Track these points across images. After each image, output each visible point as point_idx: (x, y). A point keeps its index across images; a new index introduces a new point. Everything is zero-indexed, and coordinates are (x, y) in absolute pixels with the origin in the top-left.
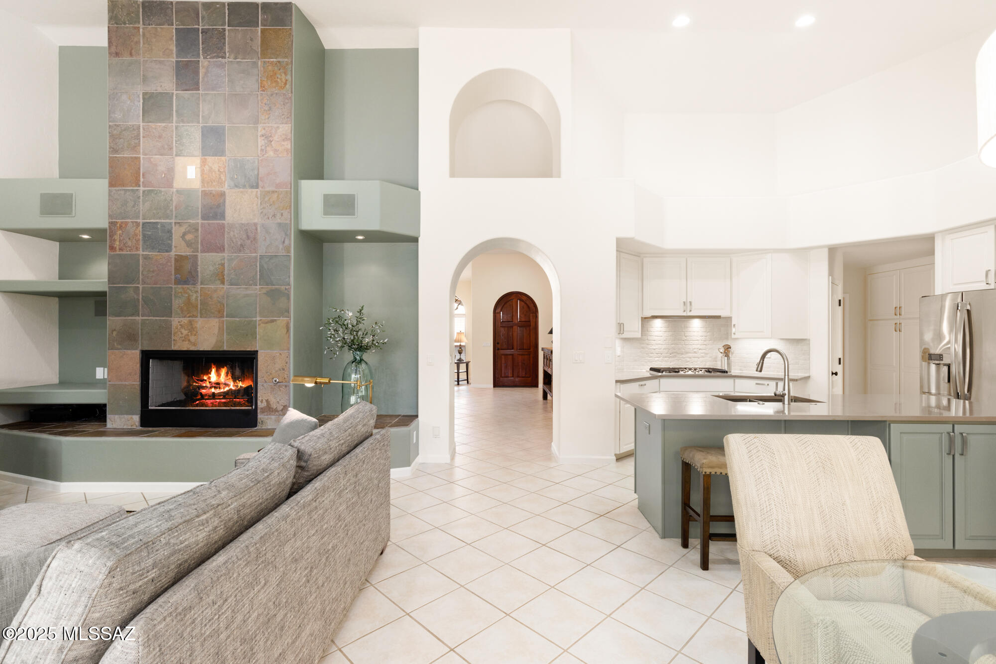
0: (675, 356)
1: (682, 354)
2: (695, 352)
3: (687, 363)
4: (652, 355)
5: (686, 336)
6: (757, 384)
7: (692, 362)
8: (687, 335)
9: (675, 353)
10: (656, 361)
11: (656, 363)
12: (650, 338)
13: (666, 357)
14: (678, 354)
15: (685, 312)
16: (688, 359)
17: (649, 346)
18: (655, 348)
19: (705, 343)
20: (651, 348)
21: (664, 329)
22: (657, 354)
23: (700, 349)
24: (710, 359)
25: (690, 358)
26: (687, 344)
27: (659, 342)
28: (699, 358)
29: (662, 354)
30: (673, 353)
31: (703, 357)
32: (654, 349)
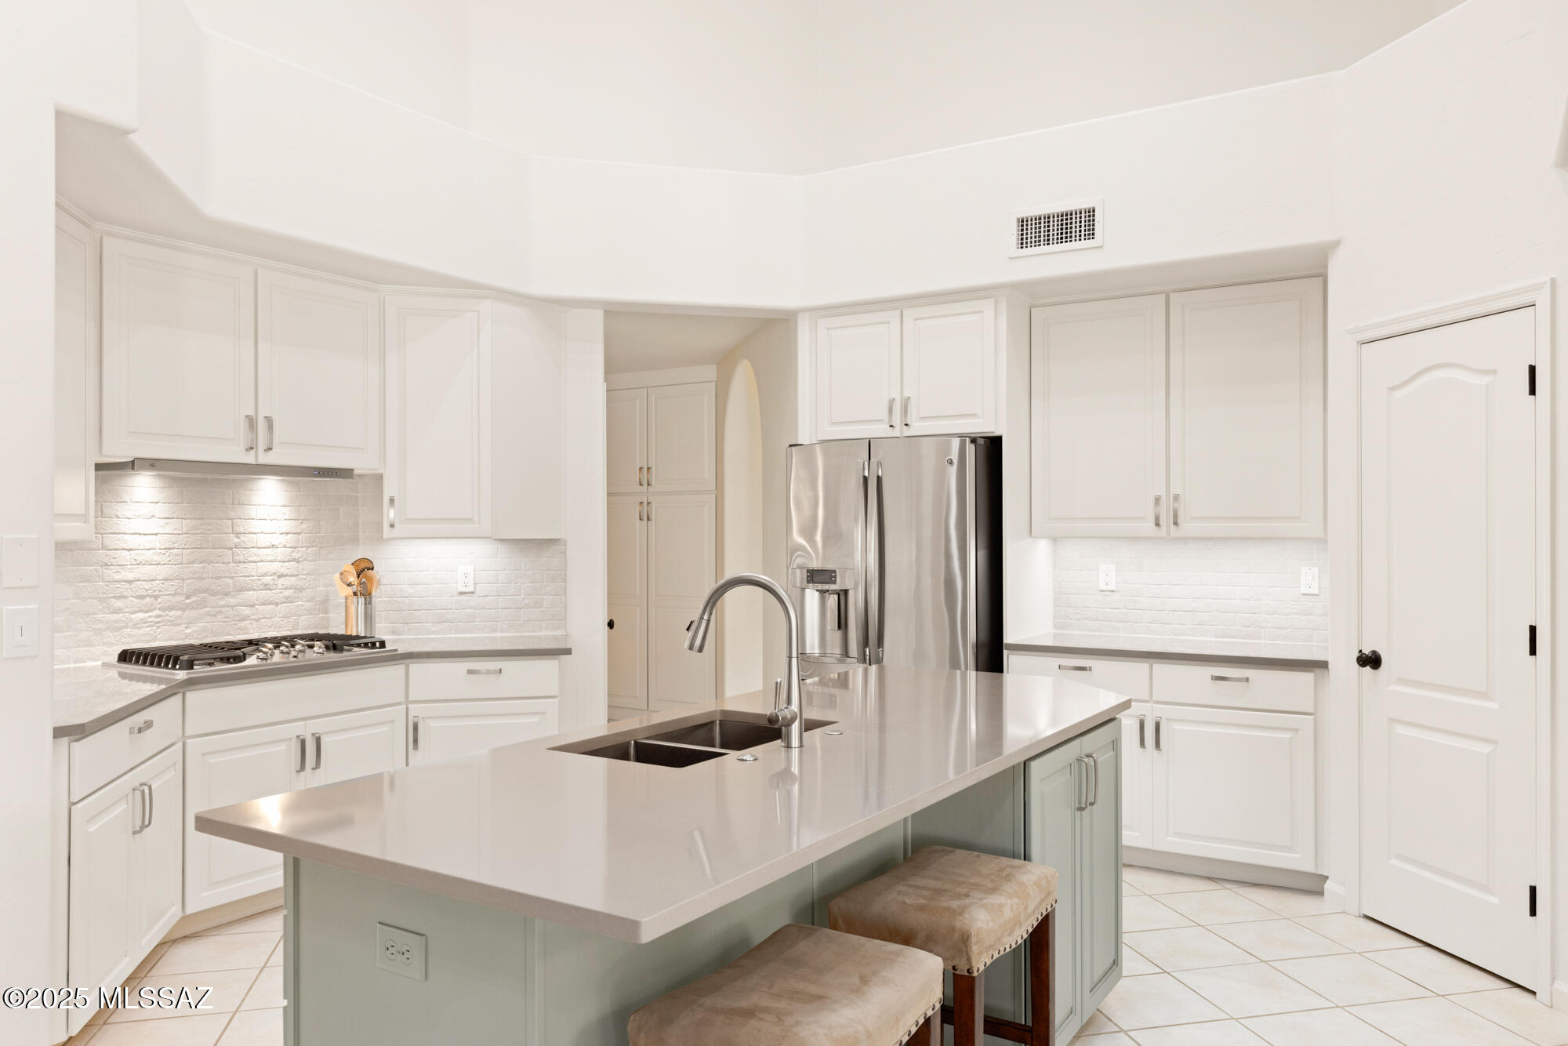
0: (203, 604)
1: (227, 594)
2: (266, 587)
3: (242, 624)
4: (119, 604)
5: (238, 534)
6: (470, 672)
7: (257, 620)
8: (241, 529)
9: (205, 591)
10: (135, 626)
11: (136, 632)
12: (112, 541)
13: (171, 608)
14: (214, 594)
15: (253, 452)
16: (246, 611)
17: (110, 573)
18: (130, 576)
19: (295, 555)
20: (117, 577)
21: (162, 510)
22: (142, 597)
23: (280, 577)
24: (308, 605)
25: (252, 606)
26: (241, 558)
27: (149, 555)
28: (277, 604)
29: (156, 597)
30: (195, 592)
31: (289, 600)
32: (130, 582)
